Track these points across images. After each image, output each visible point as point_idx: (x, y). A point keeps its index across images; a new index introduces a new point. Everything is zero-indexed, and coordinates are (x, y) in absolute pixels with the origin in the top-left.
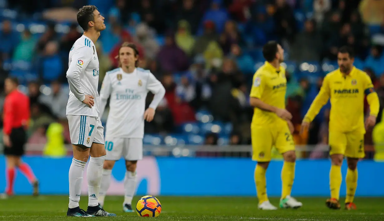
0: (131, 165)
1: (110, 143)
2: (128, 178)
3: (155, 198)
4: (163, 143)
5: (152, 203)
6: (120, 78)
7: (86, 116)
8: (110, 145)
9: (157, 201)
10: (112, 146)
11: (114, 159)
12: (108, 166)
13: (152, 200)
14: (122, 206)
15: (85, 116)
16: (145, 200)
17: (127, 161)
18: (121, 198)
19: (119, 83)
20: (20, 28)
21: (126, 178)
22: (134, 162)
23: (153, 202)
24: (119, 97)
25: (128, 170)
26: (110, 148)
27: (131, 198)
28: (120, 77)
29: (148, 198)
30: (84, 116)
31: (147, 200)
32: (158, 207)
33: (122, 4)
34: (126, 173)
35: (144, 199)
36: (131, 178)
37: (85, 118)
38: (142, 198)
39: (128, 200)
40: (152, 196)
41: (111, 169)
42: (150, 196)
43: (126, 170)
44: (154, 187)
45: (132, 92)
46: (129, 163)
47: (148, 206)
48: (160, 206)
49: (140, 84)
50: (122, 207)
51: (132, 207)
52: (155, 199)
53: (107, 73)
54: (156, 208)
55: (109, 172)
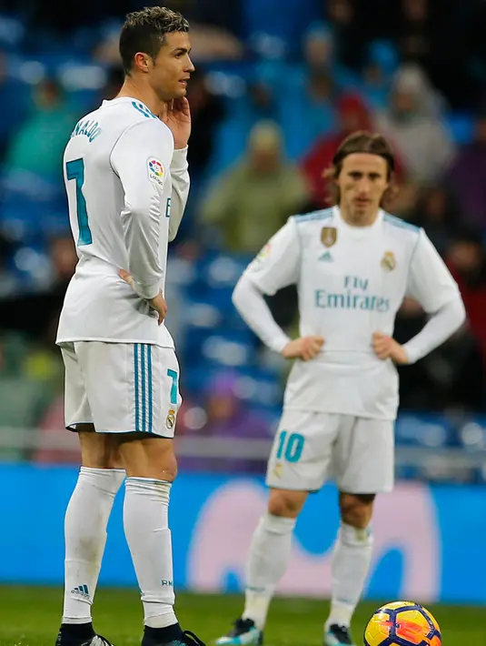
0: (355, 508)
1: (294, 436)
2: (345, 544)
3: (424, 609)
4: (454, 442)
5: (413, 626)
6: (329, 239)
7: (149, 345)
8: (295, 443)
9: (428, 619)
10: (299, 448)
11: (306, 486)
12: (284, 506)
13: (414, 617)
14: (323, 628)
15: (146, 346)
16: (392, 614)
17: (342, 495)
18: (320, 607)
19: (327, 257)
20: (30, 71)
21: (338, 544)
22: (368, 499)
23: (417, 622)
24: (323, 301)
25: (346, 521)
26: (293, 453)
27: (351, 608)
28: (329, 236)
29: (401, 610)
30: (143, 344)
31: (399, 616)
32: (430, 637)
33: (341, 11)
34: (340, 531)
35: (388, 611)
36: (353, 546)
37: (146, 350)
38: (384, 608)
39: (342, 615)
40: (413, 605)
41: (293, 517)
42: (409, 604)
43: (340, 521)
44: (423, 578)
45: (365, 287)
46: (349, 501)
47: (400, 633)
48: (439, 636)
49: (388, 264)
50: (322, 633)
51: (351, 635)
52: (423, 613)
53: (292, 220)
54: (427, 640)
55: (288, 524)
